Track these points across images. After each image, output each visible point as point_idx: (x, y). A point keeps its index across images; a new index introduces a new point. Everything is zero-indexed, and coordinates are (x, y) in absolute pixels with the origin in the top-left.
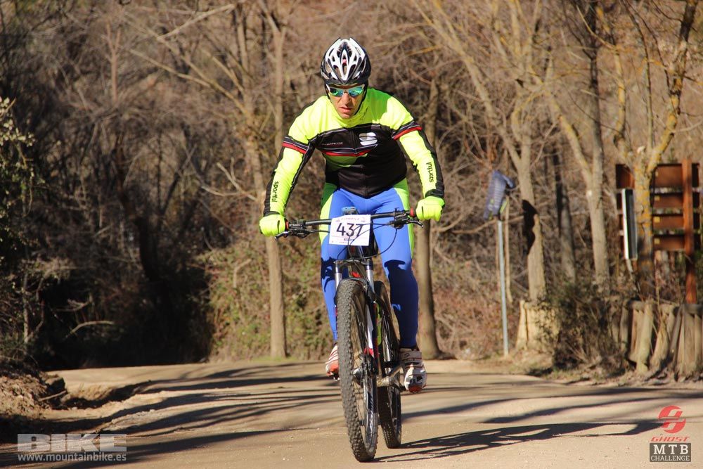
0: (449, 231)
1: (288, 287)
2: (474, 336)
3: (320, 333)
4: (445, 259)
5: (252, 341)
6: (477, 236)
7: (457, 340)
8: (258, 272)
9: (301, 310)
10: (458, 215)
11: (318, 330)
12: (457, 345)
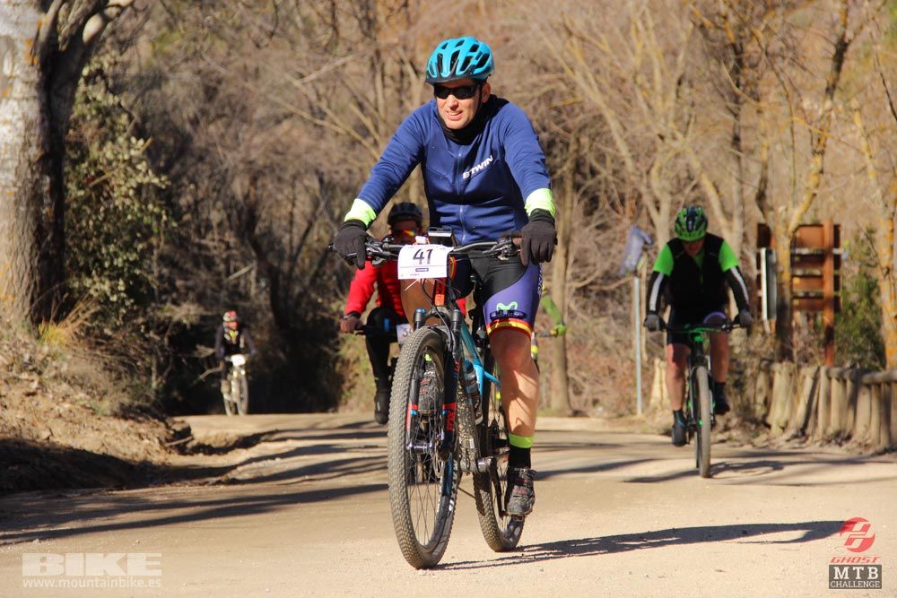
0: (584, 288)
2: (608, 394)
4: (580, 315)
6: (613, 293)
7: (590, 399)
10: (595, 271)
12: (590, 402)
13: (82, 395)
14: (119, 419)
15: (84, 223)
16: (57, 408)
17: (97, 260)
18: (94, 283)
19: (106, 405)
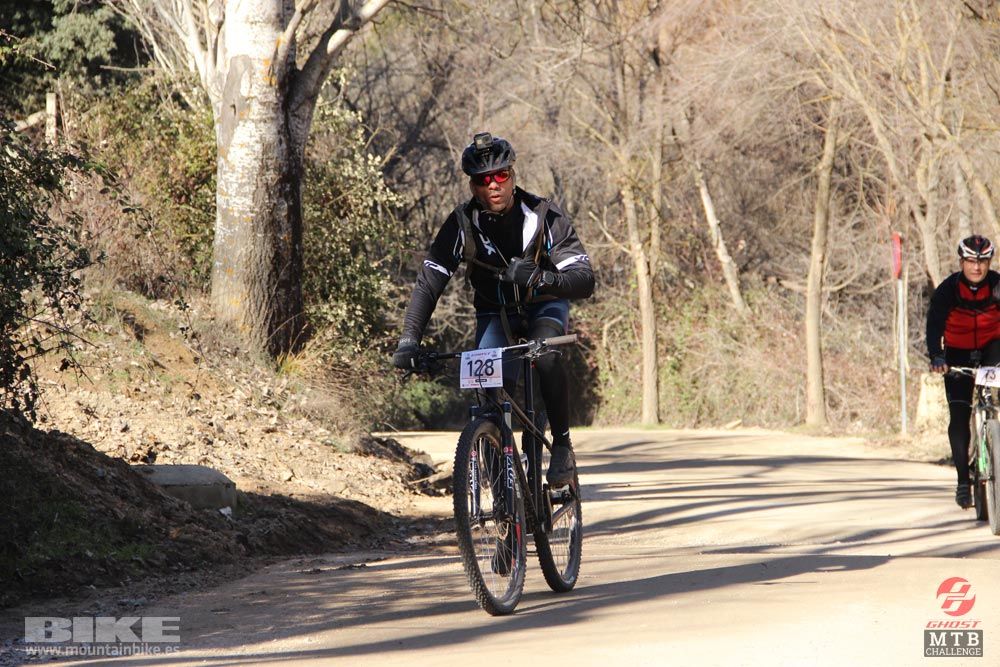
0: (841, 290)
1: (661, 347)
2: (867, 408)
3: (697, 398)
4: (836, 321)
5: (623, 404)
7: (848, 411)
8: (630, 330)
9: (676, 372)
10: (851, 274)
11: (696, 395)
12: (848, 416)
13: (322, 430)
14: (360, 455)
15: (321, 246)
16: (298, 444)
17: (332, 284)
18: (331, 308)
19: (347, 441)
